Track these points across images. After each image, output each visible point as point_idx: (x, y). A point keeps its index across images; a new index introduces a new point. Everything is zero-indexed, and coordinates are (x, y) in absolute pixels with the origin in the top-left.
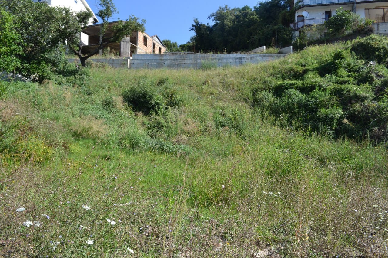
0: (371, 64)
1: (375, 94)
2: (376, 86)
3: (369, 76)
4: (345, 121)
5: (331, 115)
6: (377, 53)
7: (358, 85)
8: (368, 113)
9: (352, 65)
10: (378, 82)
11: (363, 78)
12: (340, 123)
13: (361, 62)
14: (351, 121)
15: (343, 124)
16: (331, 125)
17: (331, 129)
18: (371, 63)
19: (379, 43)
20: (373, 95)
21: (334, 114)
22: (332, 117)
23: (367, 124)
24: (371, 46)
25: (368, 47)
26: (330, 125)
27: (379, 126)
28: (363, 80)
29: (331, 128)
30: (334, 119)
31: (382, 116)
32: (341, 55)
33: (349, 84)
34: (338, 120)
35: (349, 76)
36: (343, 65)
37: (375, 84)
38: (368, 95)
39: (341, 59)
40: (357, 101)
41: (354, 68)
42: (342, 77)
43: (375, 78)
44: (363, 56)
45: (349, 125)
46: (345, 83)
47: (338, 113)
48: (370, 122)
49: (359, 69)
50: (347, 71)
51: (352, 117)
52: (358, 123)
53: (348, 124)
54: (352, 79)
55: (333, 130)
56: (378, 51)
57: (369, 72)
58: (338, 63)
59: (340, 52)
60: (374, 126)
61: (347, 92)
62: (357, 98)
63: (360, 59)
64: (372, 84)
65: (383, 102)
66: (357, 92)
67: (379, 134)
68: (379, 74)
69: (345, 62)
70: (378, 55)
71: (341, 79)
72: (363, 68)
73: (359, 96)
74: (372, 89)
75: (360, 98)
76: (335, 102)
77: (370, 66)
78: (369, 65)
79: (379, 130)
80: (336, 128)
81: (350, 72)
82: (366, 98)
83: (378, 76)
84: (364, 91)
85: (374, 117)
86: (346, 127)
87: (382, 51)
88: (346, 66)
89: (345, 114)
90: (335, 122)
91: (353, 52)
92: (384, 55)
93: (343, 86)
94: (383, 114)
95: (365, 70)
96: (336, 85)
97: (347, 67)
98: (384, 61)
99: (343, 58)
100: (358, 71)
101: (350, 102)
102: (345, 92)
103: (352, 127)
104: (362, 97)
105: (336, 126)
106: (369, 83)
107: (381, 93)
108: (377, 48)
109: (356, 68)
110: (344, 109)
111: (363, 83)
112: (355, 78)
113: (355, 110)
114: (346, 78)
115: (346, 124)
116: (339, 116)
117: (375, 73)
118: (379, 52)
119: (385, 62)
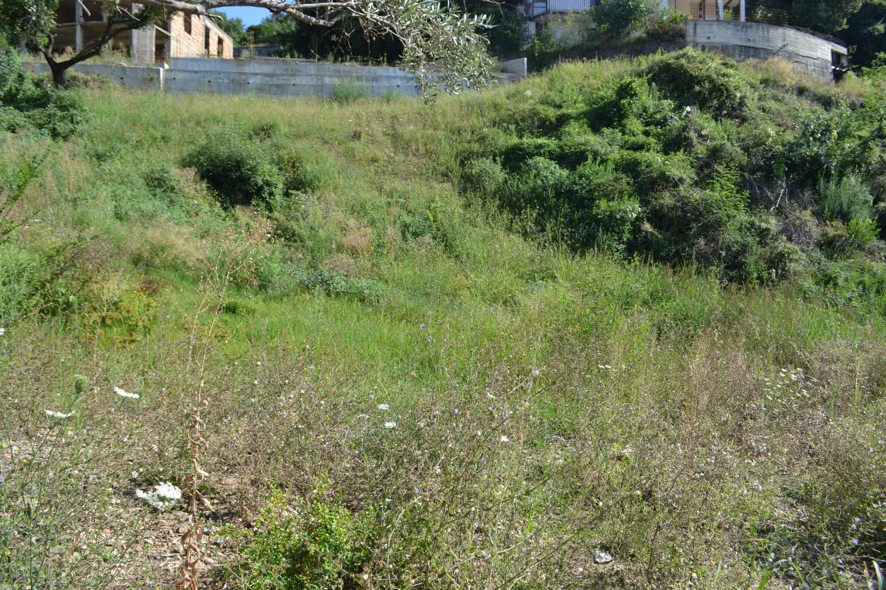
0: (688, 112)
1: (698, 174)
2: (697, 158)
3: (685, 136)
4: (647, 227)
5: (620, 214)
6: (697, 88)
7: (666, 153)
8: (687, 212)
9: (651, 110)
10: (701, 149)
11: (673, 139)
12: (636, 229)
13: (668, 104)
14: (655, 227)
15: (640, 231)
16: (620, 233)
17: (620, 241)
18: (688, 109)
19: (701, 66)
20: (693, 175)
21: (626, 212)
22: (622, 217)
23: (682, 233)
24: (686, 71)
25: (680, 74)
26: (618, 233)
27: (706, 237)
28: (674, 143)
29: (620, 238)
30: (627, 222)
31: (711, 218)
32: (631, 88)
33: (648, 150)
34: (632, 223)
35: (646, 134)
36: (635, 110)
37: (697, 153)
38: (684, 177)
39: (632, 96)
40: (667, 187)
41: (656, 116)
42: (634, 135)
43: (695, 141)
44: (671, 92)
45: (652, 234)
46: (638, 147)
47: (633, 210)
48: (691, 229)
49: (665, 119)
50: (642, 123)
51: (657, 217)
52: (667, 230)
53: (651, 232)
54: (654, 141)
55: (623, 243)
56: (699, 83)
57: (685, 128)
58: (626, 104)
59: (630, 83)
60: (697, 236)
61: (647, 167)
62: (665, 181)
63: (665, 97)
64: (690, 152)
65: (712, 190)
66: (664, 168)
67: (706, 253)
68: (704, 133)
69: (639, 104)
70: (700, 93)
71: (633, 139)
72: (671, 118)
73: (669, 177)
74: (692, 163)
75: (671, 182)
76: (625, 186)
77: (686, 116)
78: (684, 113)
79: (706, 244)
80: (628, 239)
81: (647, 124)
82: (681, 180)
83: (701, 136)
84: (678, 166)
85: (697, 220)
86: (646, 237)
87: (707, 85)
88: (641, 111)
89: (645, 212)
90: (628, 226)
91: (654, 84)
92: (710, 94)
93: (638, 155)
94: (713, 214)
95: (676, 122)
96: (625, 153)
97: (641, 114)
98: (710, 104)
99: (635, 94)
100: (662, 123)
101: (653, 189)
102: (643, 168)
103: (657, 237)
104: (674, 179)
105: (628, 236)
106: (685, 151)
107: (706, 171)
108: (696, 77)
109: (658, 116)
110: (644, 203)
111: (675, 151)
112: (659, 139)
113: (662, 205)
114: (641, 139)
115: (647, 232)
116: (634, 215)
117: (696, 131)
118: (701, 86)
119: (711, 107)
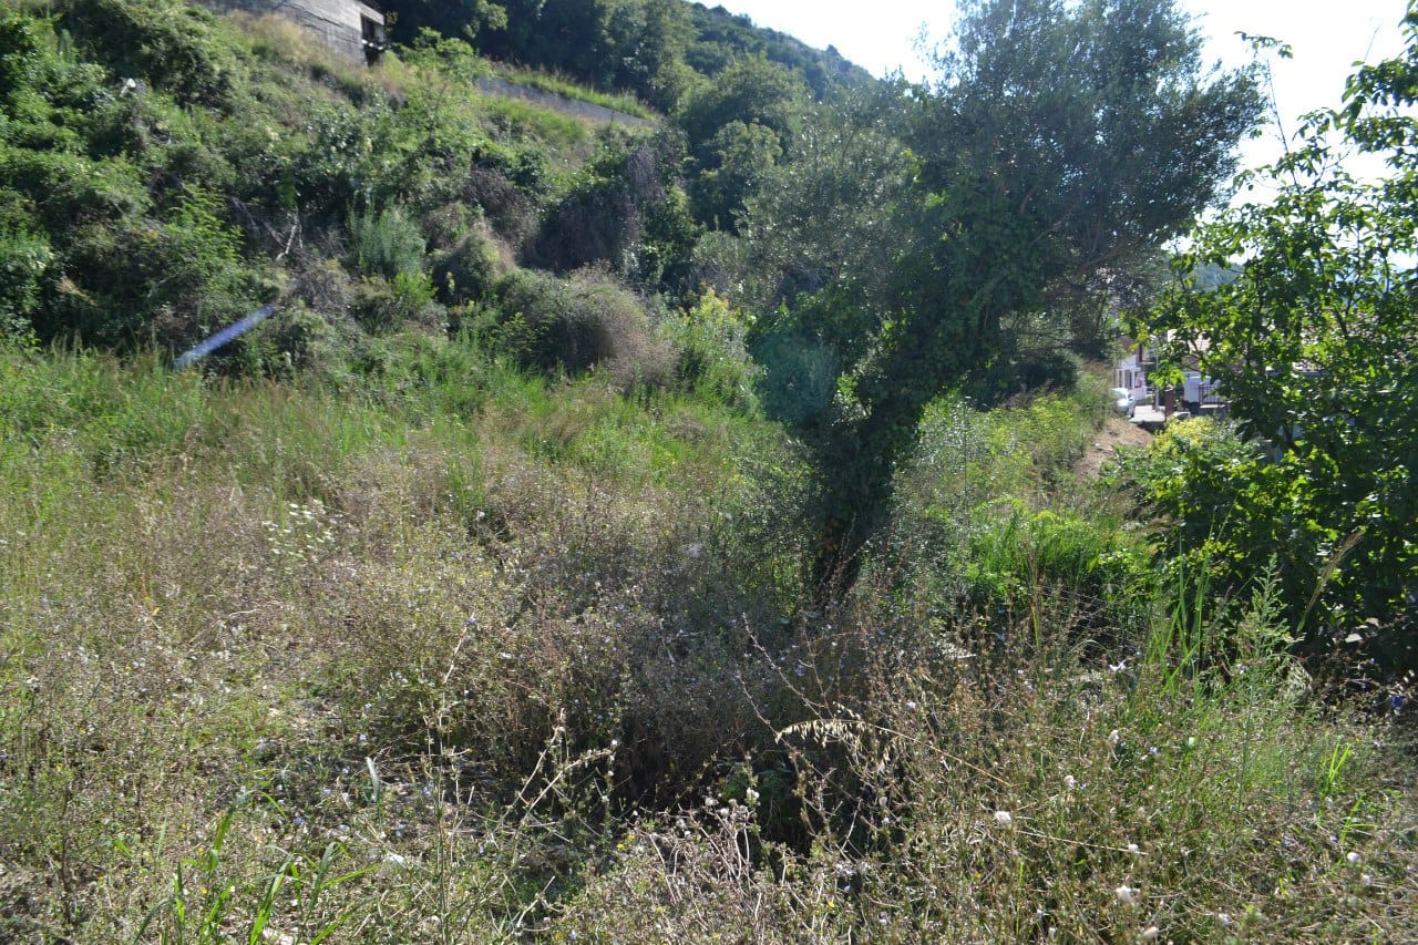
0: (131, 89)
1: (153, 196)
2: (151, 169)
3: (128, 130)
4: (67, 285)
5: (15, 263)
6: (146, 49)
7: (96, 158)
8: (138, 260)
9: (64, 79)
10: (157, 154)
11: (106, 134)
12: (47, 290)
13: (94, 71)
14: (83, 286)
15: (56, 294)
16: (17, 298)
17: (18, 311)
18: (131, 83)
19: (151, 12)
20: (146, 198)
21: (24, 260)
22: (19, 269)
23: (134, 296)
24: (124, 17)
25: (115, 20)
26: (13, 298)
27: (174, 303)
28: (109, 141)
29: (18, 307)
30: (28, 277)
31: (182, 271)
32: (23, 36)
33: (61, 151)
34: (39, 280)
35: (57, 120)
36: (32, 76)
37: (149, 161)
38: (130, 199)
39: (24, 50)
40: (99, 217)
41: (73, 90)
42: (33, 121)
43: (146, 139)
44: (100, 50)
45: (79, 299)
46: (44, 144)
47: (39, 257)
48: (147, 289)
49: (90, 96)
50: (48, 100)
51: (86, 268)
52: (106, 291)
53: (76, 296)
54: (72, 134)
55: (25, 316)
56: (148, 41)
57: (127, 116)
58: (14, 64)
59: (19, 26)
60: (158, 301)
61: (61, 180)
62: (94, 206)
63: (89, 59)
64: (139, 158)
65: (180, 224)
66: (92, 184)
67: (175, 328)
68: (160, 126)
69: (39, 65)
70: (150, 57)
71: (30, 128)
72: (102, 96)
73: (102, 199)
74: (142, 176)
75: (107, 208)
76: (20, 213)
77: (128, 95)
78: (124, 90)
79: (175, 315)
80: (34, 309)
81: (58, 103)
82: (125, 206)
83: (155, 131)
84: (116, 180)
85: (157, 274)
86: (67, 304)
87: (162, 45)
88: (44, 79)
89: (62, 260)
90: (31, 286)
91: (66, 33)
92: (169, 61)
93: (41, 157)
94: (184, 263)
95: (110, 105)
96: (17, 153)
97: (45, 85)
98: (169, 79)
99: (31, 47)
100: (86, 103)
101: (74, 218)
102: (53, 181)
103: (88, 304)
104: (112, 204)
105: (33, 302)
106: (129, 155)
107: (169, 192)
108: (144, 30)
109: (77, 91)
110: (59, 243)
111: (111, 155)
112: (81, 132)
113: (93, 249)
114: (48, 129)
115: (68, 295)
116: (42, 266)
117: (146, 122)
118: (152, 47)
119: (171, 83)
